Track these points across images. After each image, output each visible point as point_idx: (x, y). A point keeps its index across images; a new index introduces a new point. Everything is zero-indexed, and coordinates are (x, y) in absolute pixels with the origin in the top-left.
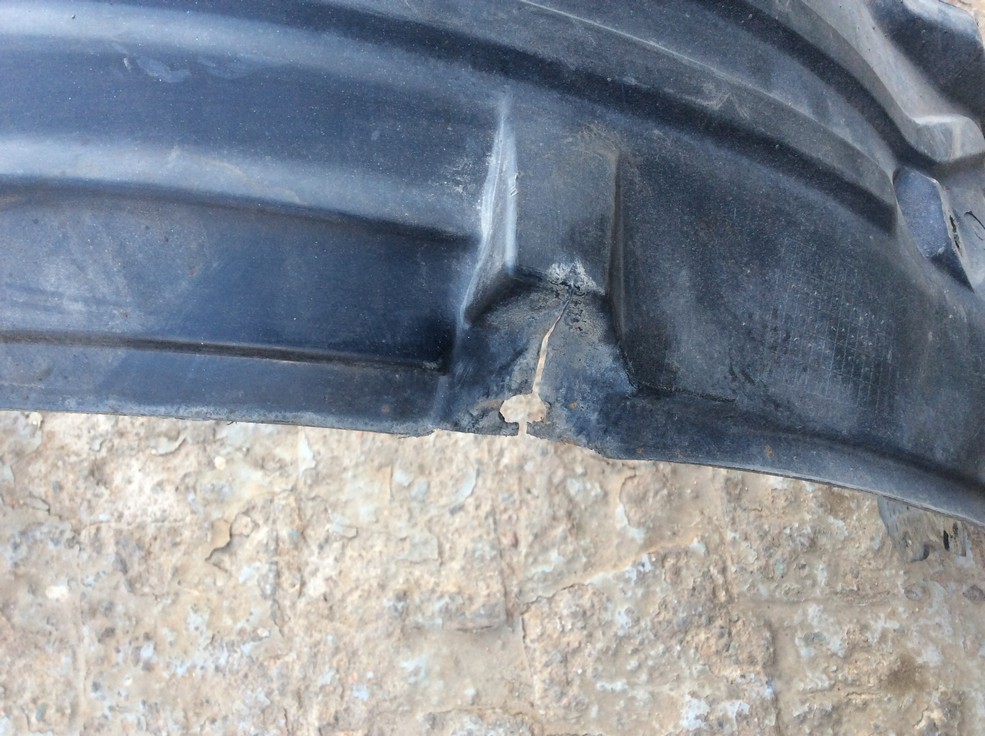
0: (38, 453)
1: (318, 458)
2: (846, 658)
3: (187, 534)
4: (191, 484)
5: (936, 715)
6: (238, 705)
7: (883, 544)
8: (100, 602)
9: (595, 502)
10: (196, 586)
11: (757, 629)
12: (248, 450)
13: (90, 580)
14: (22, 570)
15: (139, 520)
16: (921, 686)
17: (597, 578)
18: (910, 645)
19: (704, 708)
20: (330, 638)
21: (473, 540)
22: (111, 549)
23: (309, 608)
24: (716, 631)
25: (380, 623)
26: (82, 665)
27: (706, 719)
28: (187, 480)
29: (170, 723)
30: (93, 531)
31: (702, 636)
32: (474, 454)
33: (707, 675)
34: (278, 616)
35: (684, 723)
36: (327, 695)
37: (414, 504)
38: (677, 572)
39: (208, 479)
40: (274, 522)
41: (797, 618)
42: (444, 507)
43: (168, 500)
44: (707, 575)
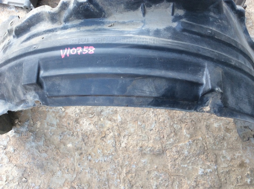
0: (64, 117)
1: (122, 119)
2: (231, 161)
3: (96, 134)
4: (96, 124)
5: (249, 172)
6: (109, 168)
7: (237, 139)
8: (79, 147)
9: (179, 129)
10: (99, 144)
11: (213, 155)
12: (107, 117)
13: (77, 143)
14: (62, 141)
15: (86, 131)
16: (246, 167)
17: (180, 144)
18: (243, 159)
19: (203, 170)
20: (127, 155)
21: (155, 136)
22: (81, 136)
23: (122, 149)
24: (205, 155)
25: (137, 152)
26: (76, 160)
27: (203, 172)
28: (95, 123)
29: (95, 172)
30: (77, 133)
31: (202, 156)
32: (154, 119)
33: (203, 164)
34: (116, 150)
35: (199, 173)
36: (127, 167)
37: (142, 129)
38: (197, 143)
39: (100, 123)
40: (114, 132)
41: (221, 153)
42: (149, 129)
43: (92, 127)
44: (203, 144)
